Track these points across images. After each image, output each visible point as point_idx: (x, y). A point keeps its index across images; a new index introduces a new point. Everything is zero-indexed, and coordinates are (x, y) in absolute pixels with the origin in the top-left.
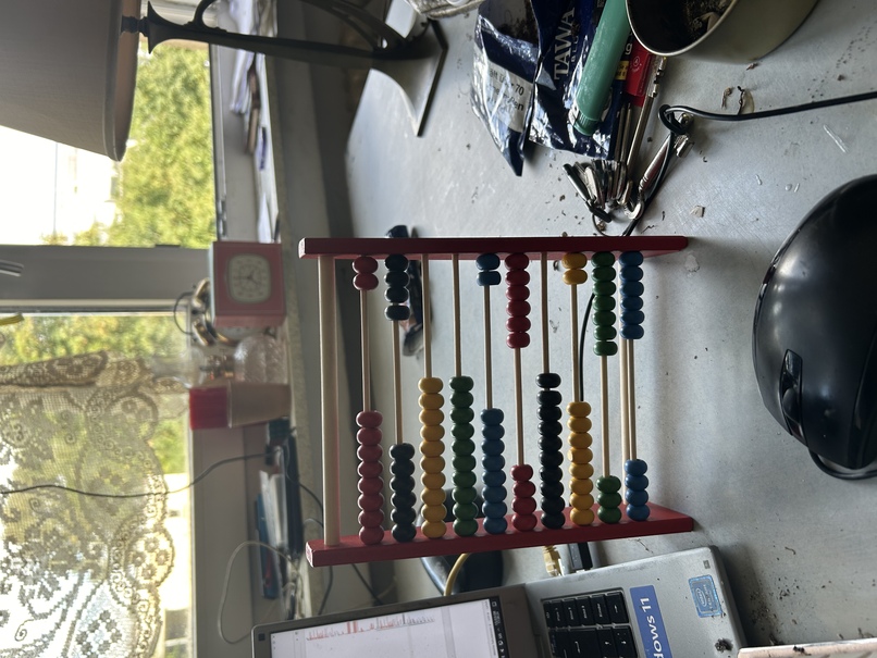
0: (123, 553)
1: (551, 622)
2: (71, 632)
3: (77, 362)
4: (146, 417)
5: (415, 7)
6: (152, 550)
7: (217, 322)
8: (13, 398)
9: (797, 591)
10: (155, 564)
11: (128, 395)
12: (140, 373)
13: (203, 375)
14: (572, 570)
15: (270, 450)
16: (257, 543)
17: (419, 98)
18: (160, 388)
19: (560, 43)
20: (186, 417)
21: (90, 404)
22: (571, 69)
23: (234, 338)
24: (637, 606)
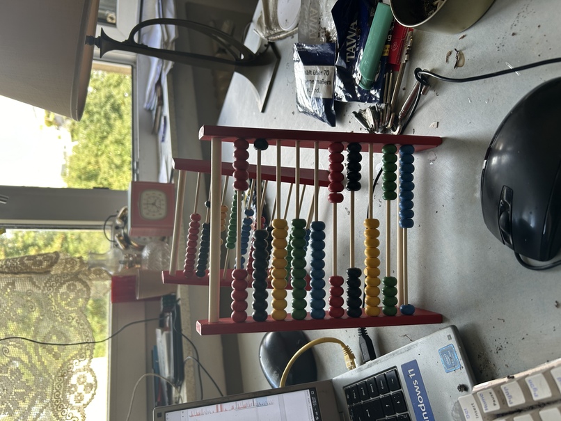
0: (62, 385)
1: (350, 401)
3: (39, 258)
4: (82, 294)
5: (261, 34)
6: (82, 383)
7: (132, 232)
9: (507, 345)
10: (84, 393)
11: (71, 279)
12: (80, 266)
13: (121, 266)
14: (362, 363)
15: (162, 316)
16: (153, 375)
17: (262, 89)
18: (92, 276)
19: (350, 41)
20: (109, 295)
21: (46, 286)
22: (357, 55)
23: (142, 244)
24: (406, 376)
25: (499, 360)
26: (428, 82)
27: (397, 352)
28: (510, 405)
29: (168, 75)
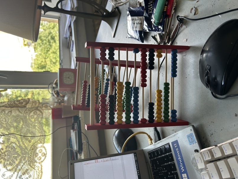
0: (32, 153)
1: (150, 158)
2: (17, 175)
3: (21, 101)
4: (40, 116)
5: (113, 4)
6: (41, 152)
7: (60, 90)
8: (4, 110)
9: (215, 133)
10: (41, 156)
11: (35, 110)
12: (38, 104)
13: (56, 104)
14: (156, 142)
15: (73, 125)
16: (70, 149)
17: (113, 27)
18: (44, 108)
19: (150, 5)
20: (51, 116)
21: (25, 112)
22: (153, 11)
23: (64, 95)
24: (173, 147)
25: (211, 139)
26: (183, 21)
27: (169, 137)
28: (215, 157)
29: (74, 23)
